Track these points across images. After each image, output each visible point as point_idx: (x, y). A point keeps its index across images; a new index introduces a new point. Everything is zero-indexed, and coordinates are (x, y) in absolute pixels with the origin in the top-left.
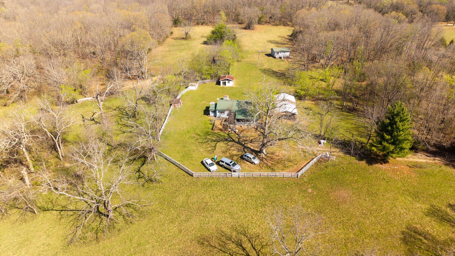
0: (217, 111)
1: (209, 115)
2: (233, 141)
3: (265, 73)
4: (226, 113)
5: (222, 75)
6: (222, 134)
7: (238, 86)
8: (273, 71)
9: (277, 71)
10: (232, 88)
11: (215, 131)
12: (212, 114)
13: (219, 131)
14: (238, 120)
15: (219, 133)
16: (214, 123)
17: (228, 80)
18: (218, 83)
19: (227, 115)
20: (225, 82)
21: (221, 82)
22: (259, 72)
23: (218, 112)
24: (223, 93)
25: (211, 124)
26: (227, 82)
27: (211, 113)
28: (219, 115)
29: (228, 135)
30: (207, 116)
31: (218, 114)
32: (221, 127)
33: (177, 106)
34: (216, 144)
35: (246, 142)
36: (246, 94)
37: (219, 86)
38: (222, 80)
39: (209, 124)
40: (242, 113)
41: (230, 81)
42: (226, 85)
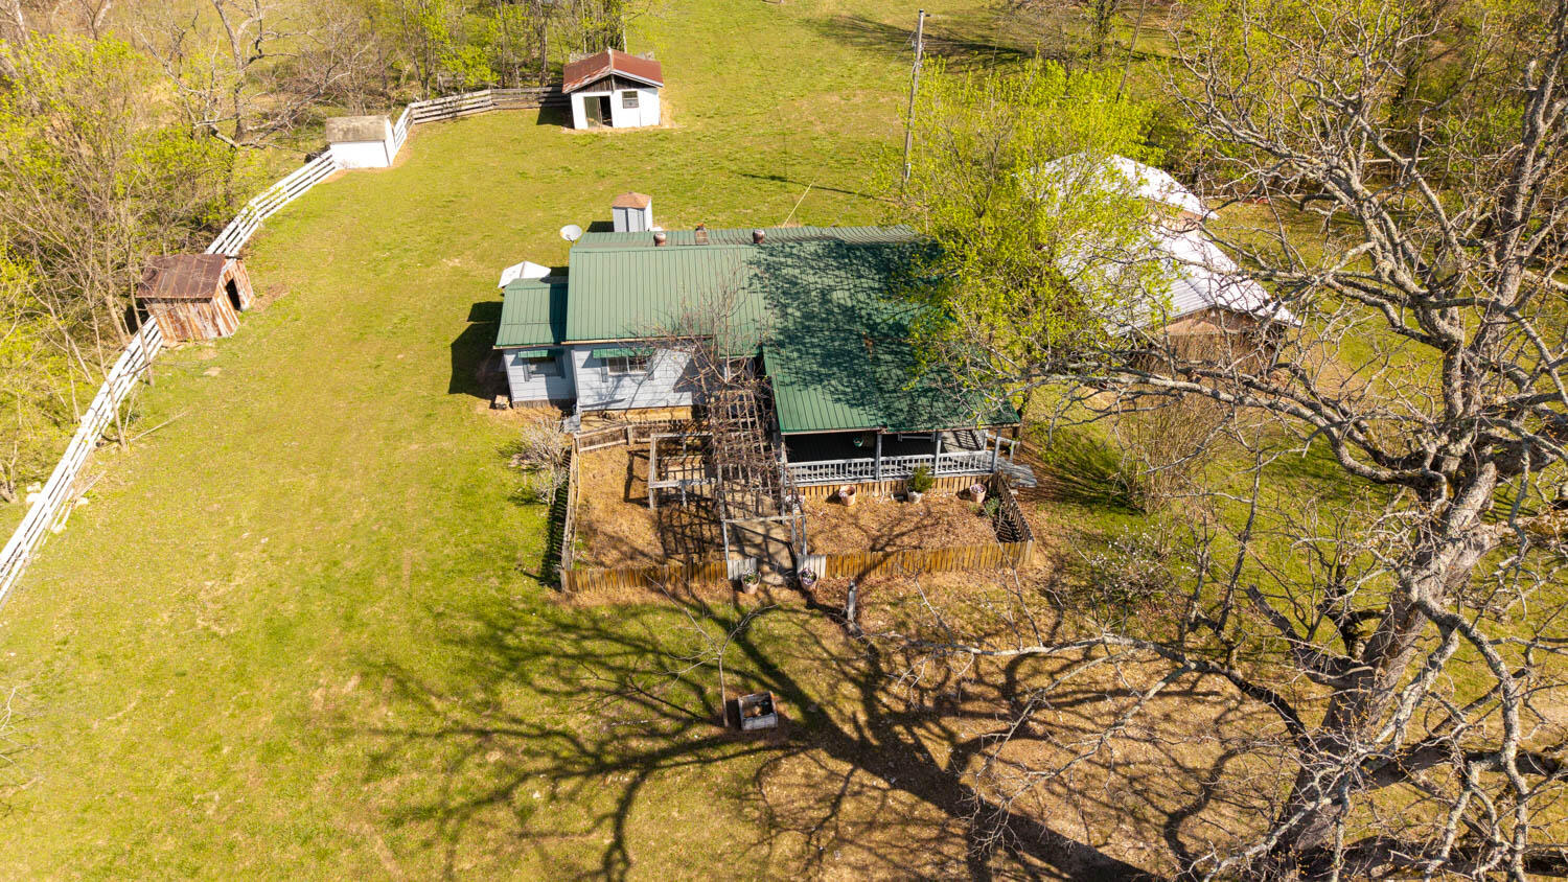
0: (580, 357)
1: (507, 391)
2: (815, 730)
3: (843, 40)
4: (669, 366)
5: (574, 58)
6: (667, 627)
7: (699, 125)
8: (883, 28)
10: (654, 139)
11: (586, 598)
12: (529, 387)
13: (631, 594)
14: (807, 447)
15: (633, 628)
16: (561, 494)
17: (622, 81)
18: (556, 111)
19: (678, 389)
20: (605, 102)
21: (578, 103)
22: (806, 36)
23: (589, 363)
24: (601, 176)
25: (530, 500)
26: (616, 97)
27: (516, 374)
28: (605, 388)
29: (737, 631)
30: (482, 406)
31: (589, 383)
32: (638, 529)
33: (197, 322)
34: (619, 818)
35: (967, 731)
36: (773, 173)
37: (566, 130)
38: (577, 86)
39: (512, 508)
40: (829, 358)
41: (641, 92)
42: (610, 124)
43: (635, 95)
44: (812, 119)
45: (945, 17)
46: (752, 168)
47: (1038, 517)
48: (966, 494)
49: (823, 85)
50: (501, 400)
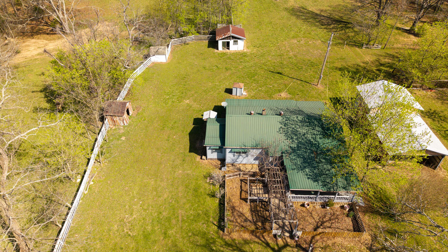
0: (228, 151)
1: (205, 155)
3: (298, 17)
4: (253, 154)
5: (219, 26)
7: (255, 50)
9: (318, 12)
10: (242, 55)
12: (212, 155)
17: (233, 37)
18: (213, 44)
19: (255, 160)
20: (228, 43)
21: (220, 43)
22: (285, 14)
23: (231, 152)
24: (227, 69)
26: (231, 42)
27: (209, 152)
28: (234, 158)
30: (198, 157)
31: (229, 157)
36: (278, 71)
37: (216, 51)
38: (220, 38)
39: (208, 198)
40: (305, 160)
41: (239, 41)
42: (229, 49)
43: (237, 41)
44: (289, 49)
45: (328, 8)
46: (272, 69)
47: (366, 219)
48: (342, 207)
49: (291, 36)
50: (204, 157)
